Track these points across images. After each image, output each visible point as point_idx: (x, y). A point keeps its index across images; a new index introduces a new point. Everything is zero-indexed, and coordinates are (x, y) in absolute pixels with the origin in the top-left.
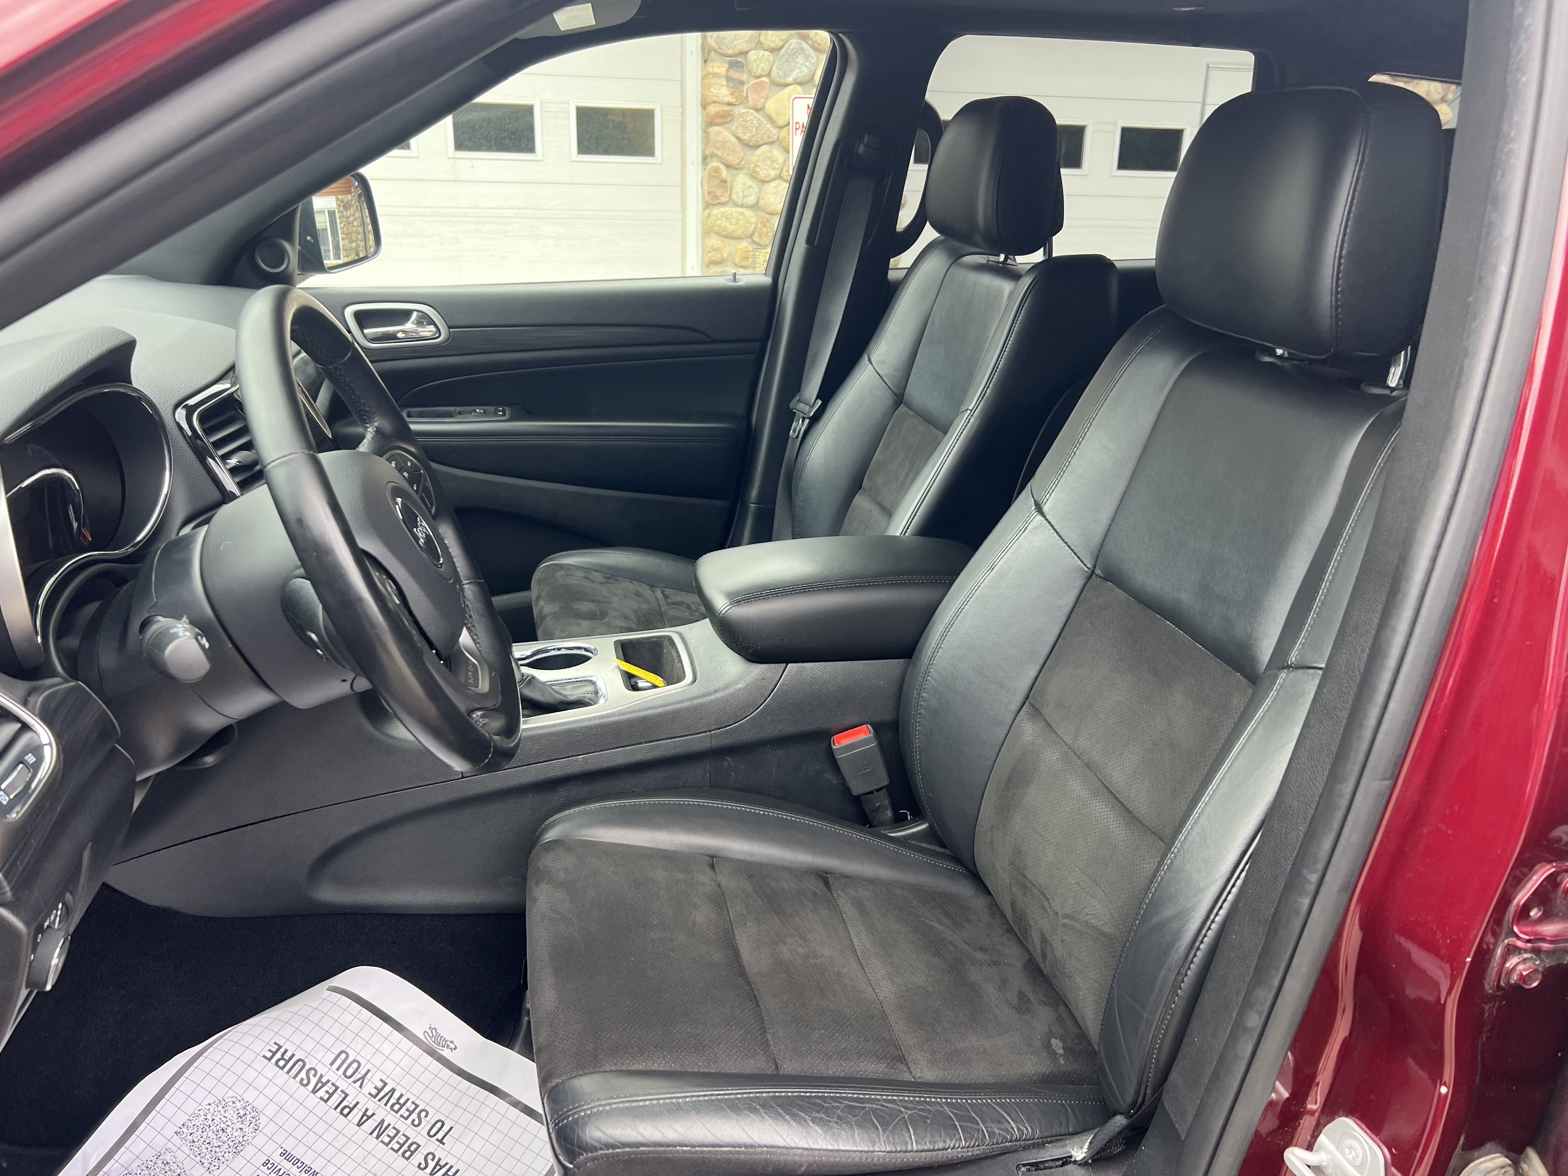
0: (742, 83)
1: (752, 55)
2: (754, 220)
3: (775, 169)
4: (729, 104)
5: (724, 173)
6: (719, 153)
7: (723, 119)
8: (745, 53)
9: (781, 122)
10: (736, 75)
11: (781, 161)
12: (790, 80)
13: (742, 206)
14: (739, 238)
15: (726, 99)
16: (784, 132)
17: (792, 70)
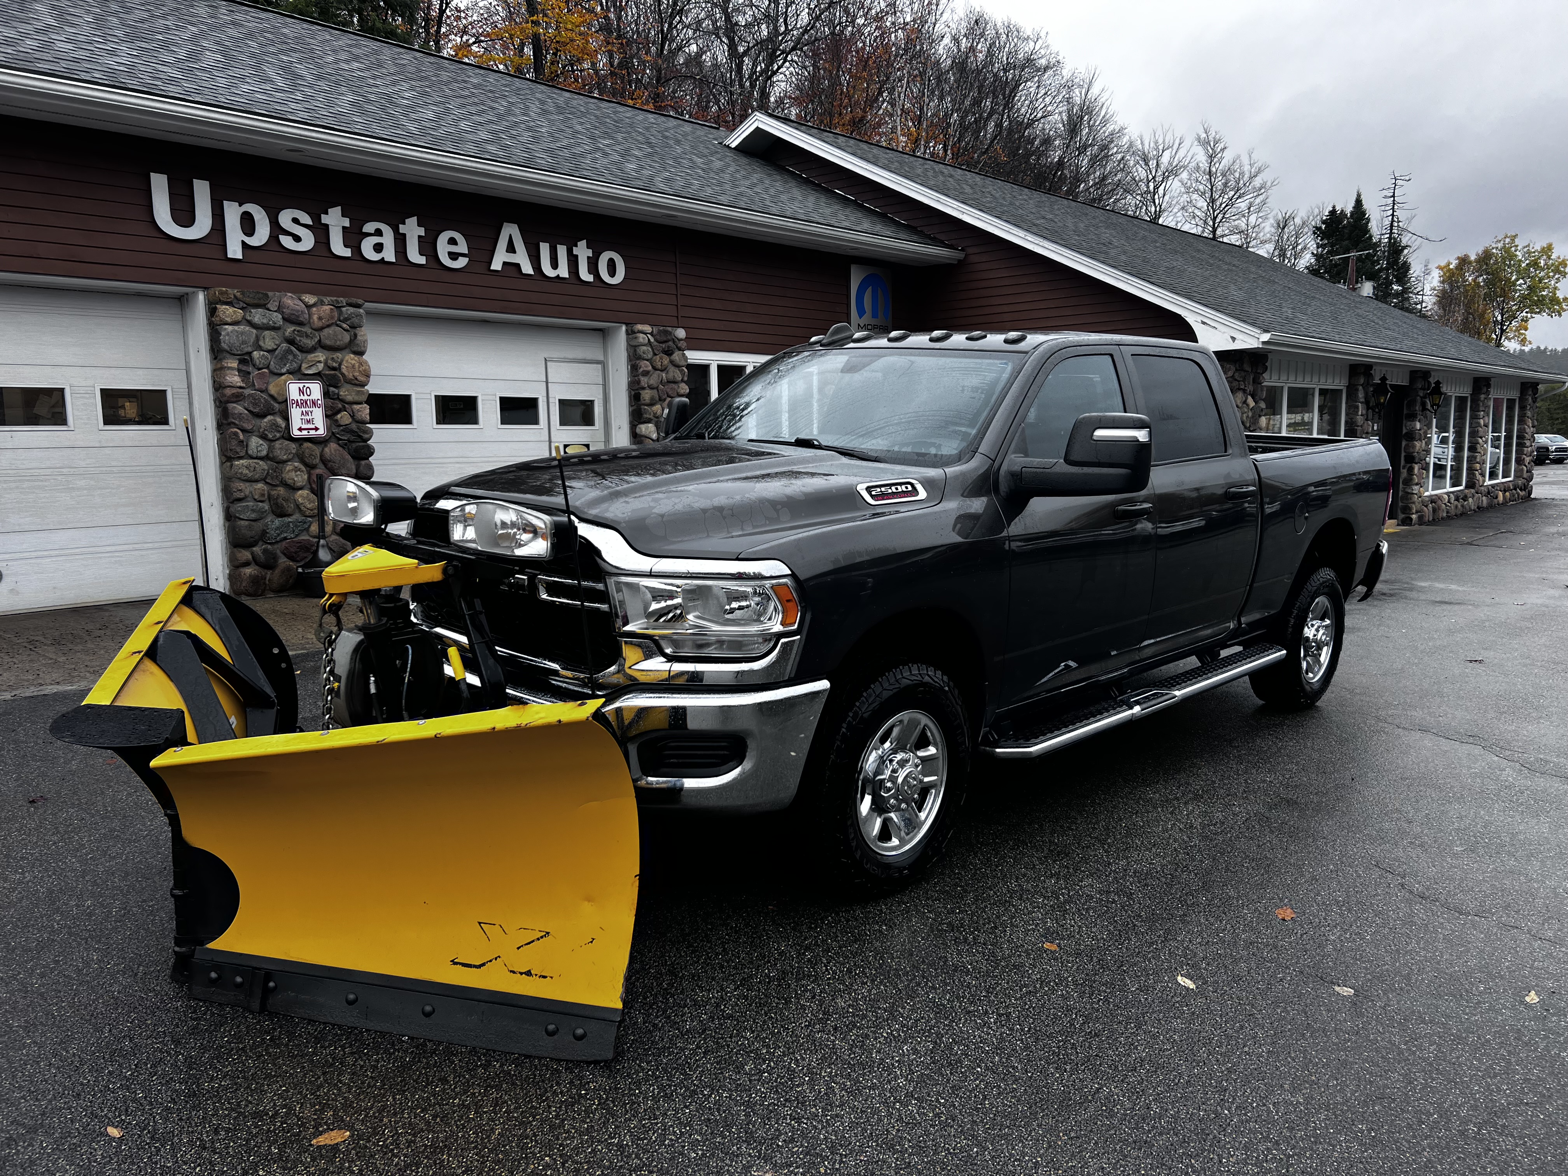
0: (249, 373)
1: (256, 354)
2: (266, 468)
3: (279, 432)
4: (241, 387)
5: (241, 437)
6: (237, 422)
7: (238, 398)
8: (249, 354)
9: (280, 399)
10: (244, 368)
11: (283, 426)
12: (284, 370)
13: (256, 458)
14: (257, 481)
15: (239, 384)
16: (283, 406)
17: (285, 365)
